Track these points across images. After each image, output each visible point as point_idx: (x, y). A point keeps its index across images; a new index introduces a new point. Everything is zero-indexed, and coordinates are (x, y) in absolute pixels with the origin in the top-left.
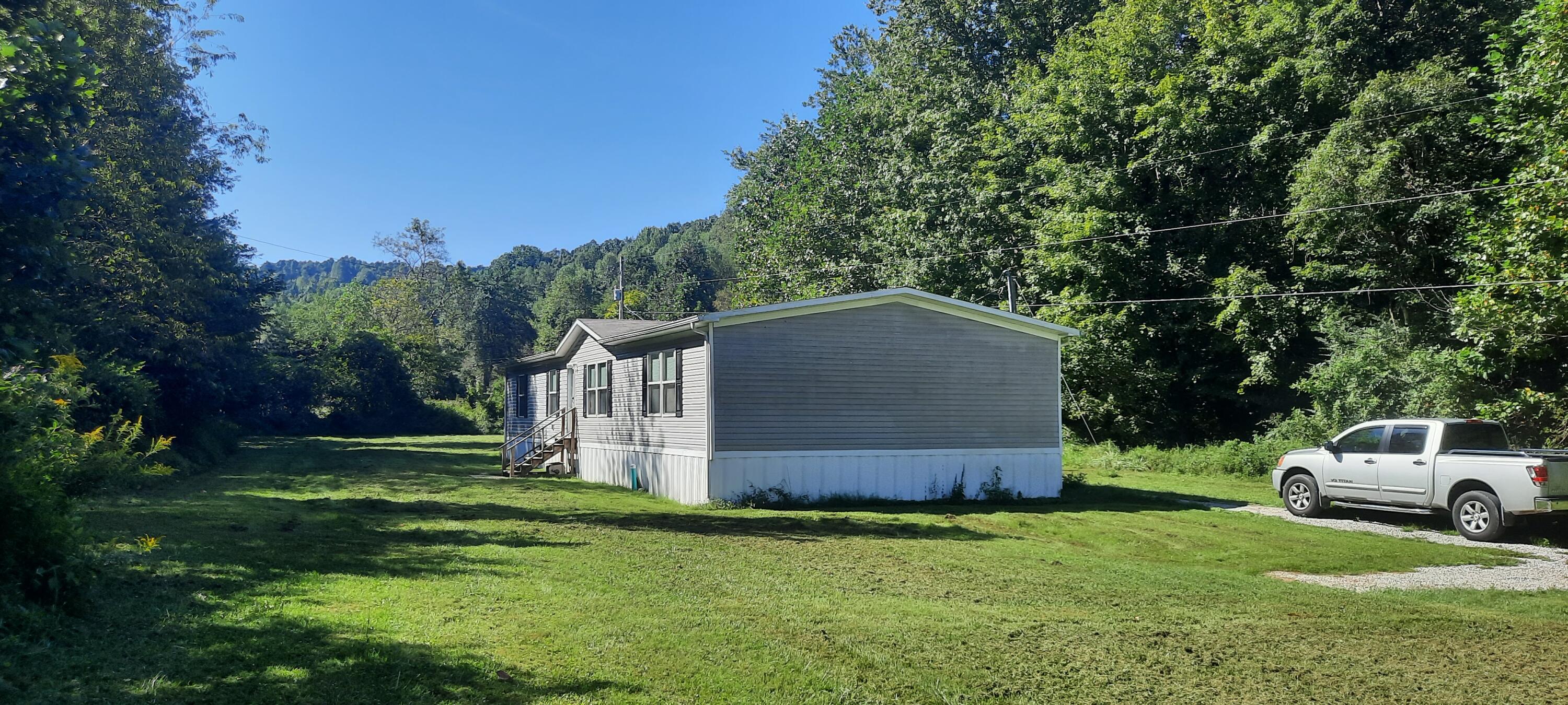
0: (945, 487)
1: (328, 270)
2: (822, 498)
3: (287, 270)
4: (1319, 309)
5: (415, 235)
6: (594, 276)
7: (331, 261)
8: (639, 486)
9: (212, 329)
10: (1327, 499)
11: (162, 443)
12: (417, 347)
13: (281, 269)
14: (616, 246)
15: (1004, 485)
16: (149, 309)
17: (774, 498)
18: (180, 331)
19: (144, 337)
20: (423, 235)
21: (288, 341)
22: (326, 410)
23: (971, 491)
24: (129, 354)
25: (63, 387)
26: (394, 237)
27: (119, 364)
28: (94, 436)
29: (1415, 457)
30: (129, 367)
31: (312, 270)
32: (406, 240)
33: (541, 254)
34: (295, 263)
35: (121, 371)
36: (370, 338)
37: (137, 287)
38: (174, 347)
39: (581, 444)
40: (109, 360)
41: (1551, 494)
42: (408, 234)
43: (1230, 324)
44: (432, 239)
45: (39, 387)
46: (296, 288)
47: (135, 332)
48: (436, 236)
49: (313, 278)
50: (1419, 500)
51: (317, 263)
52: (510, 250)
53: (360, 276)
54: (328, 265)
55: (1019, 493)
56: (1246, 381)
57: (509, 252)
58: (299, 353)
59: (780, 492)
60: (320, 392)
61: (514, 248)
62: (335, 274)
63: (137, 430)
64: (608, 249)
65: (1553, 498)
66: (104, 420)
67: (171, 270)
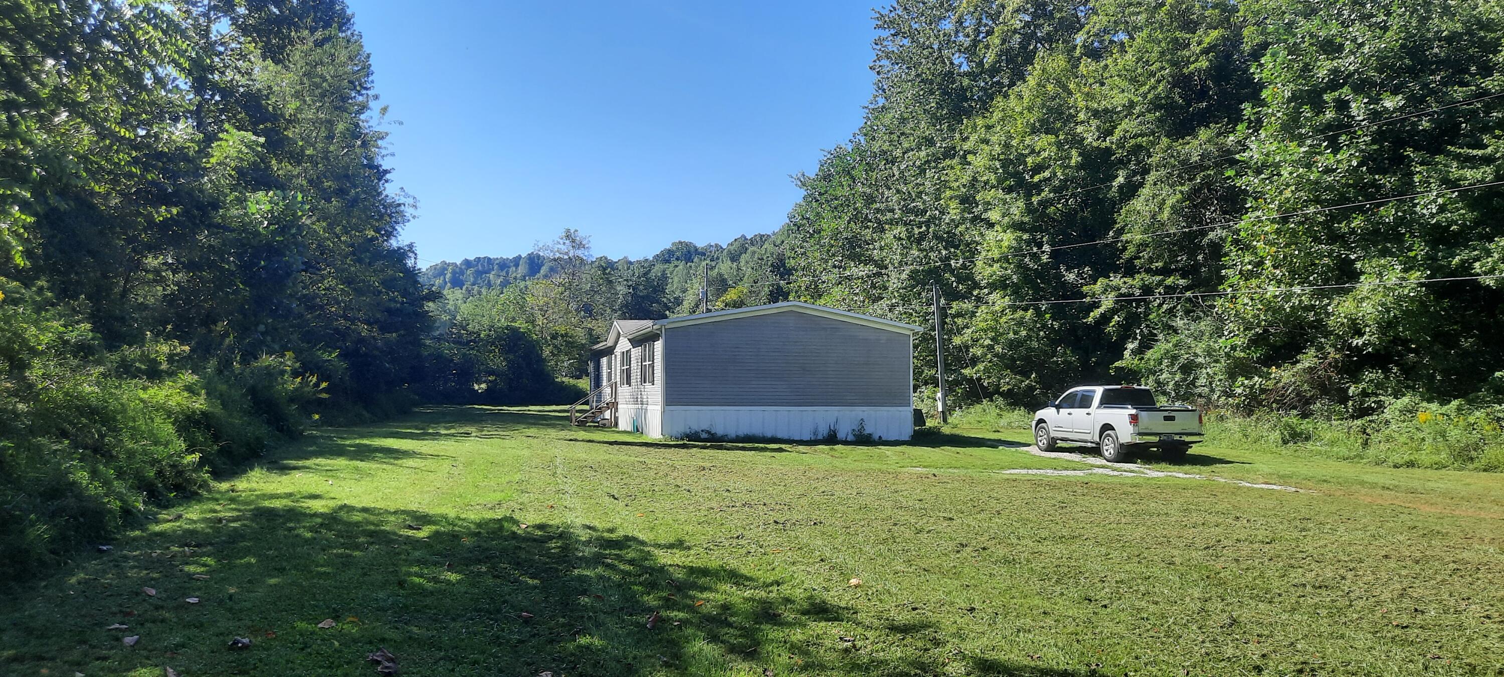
0: (823, 432)
1: (517, 265)
2: (737, 436)
3: (483, 266)
4: (1175, 307)
5: (568, 242)
6: (739, 269)
7: (520, 257)
8: (638, 430)
9: (384, 329)
10: (1054, 440)
11: (324, 385)
12: (562, 336)
13: (477, 265)
14: (762, 239)
15: (868, 430)
16: (346, 318)
17: (704, 436)
18: (364, 330)
19: (343, 334)
20: (573, 241)
21: (462, 332)
22: (484, 386)
23: (841, 435)
24: (330, 346)
25: (289, 363)
26: (550, 244)
27: (325, 351)
28: (299, 380)
29: (1087, 410)
30: (330, 353)
31: (504, 265)
32: (559, 246)
33: (696, 249)
34: (489, 259)
35: (326, 357)
36: (515, 331)
37: (338, 303)
38: (362, 340)
39: (619, 406)
40: (319, 350)
41: (1141, 431)
42: (561, 242)
43: (1105, 318)
44: (581, 246)
45: (281, 363)
46: (489, 281)
47: (337, 331)
48: (584, 243)
49: (504, 273)
50: (1088, 437)
51: (508, 259)
52: (668, 246)
53: (543, 271)
54: (517, 261)
55: (880, 437)
56: (1118, 364)
57: (668, 247)
58: (471, 341)
59: (708, 432)
60: (479, 372)
61: (673, 244)
62: (522, 270)
63: (315, 379)
64: (752, 244)
65: (1139, 434)
66: (302, 374)
67: (359, 292)
